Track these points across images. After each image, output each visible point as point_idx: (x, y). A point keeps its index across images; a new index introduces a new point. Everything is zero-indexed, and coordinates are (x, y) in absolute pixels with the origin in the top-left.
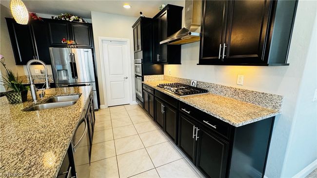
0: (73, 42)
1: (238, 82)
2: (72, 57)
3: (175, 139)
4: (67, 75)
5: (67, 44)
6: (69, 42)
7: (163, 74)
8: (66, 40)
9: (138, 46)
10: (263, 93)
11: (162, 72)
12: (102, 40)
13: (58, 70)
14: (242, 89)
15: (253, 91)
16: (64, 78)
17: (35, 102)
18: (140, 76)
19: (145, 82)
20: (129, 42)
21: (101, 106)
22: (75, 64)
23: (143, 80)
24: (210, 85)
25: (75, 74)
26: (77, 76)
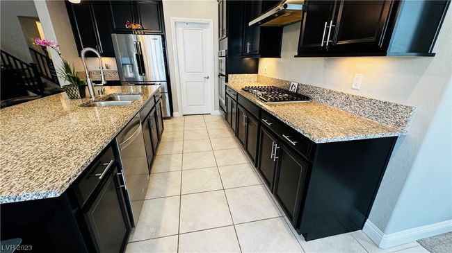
0: (139, 26)
1: (354, 84)
2: (138, 46)
3: (255, 159)
4: (133, 71)
5: (131, 29)
6: (134, 27)
7: (257, 73)
8: (130, 23)
9: (223, 30)
10: (385, 102)
11: (255, 71)
12: (175, 23)
13: (123, 64)
14: (357, 95)
15: (371, 99)
16: (130, 75)
17: (93, 98)
18: (223, 75)
19: (230, 84)
20: (211, 24)
21: (174, 113)
22: (142, 56)
23: (227, 81)
24: (315, 90)
25: (142, 70)
26: (145, 73)
